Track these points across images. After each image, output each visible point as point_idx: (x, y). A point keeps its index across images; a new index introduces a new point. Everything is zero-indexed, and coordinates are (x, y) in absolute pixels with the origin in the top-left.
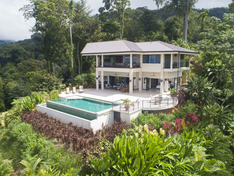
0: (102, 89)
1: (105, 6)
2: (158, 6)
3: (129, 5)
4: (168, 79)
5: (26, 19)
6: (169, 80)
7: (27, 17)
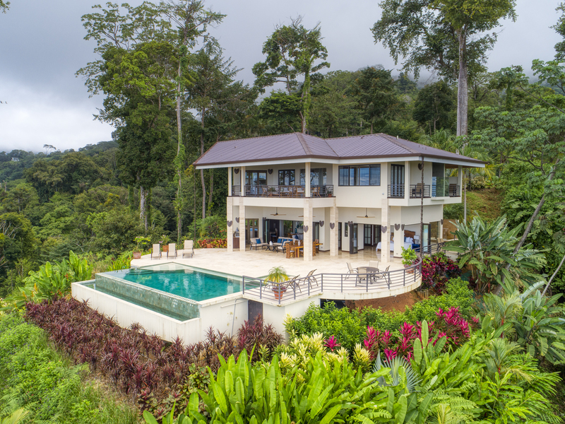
0: (240, 249)
1: (268, 60)
2: (396, 59)
3: (325, 56)
4: (403, 226)
5: (90, 93)
6: (405, 228)
7: (94, 89)
